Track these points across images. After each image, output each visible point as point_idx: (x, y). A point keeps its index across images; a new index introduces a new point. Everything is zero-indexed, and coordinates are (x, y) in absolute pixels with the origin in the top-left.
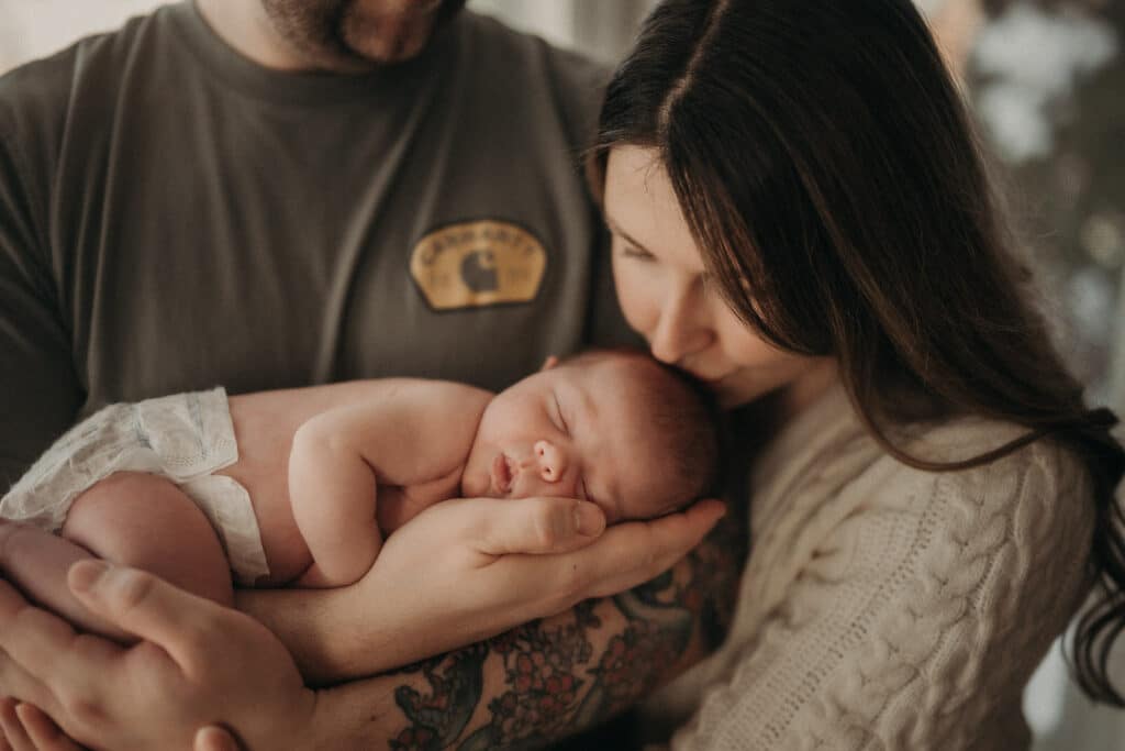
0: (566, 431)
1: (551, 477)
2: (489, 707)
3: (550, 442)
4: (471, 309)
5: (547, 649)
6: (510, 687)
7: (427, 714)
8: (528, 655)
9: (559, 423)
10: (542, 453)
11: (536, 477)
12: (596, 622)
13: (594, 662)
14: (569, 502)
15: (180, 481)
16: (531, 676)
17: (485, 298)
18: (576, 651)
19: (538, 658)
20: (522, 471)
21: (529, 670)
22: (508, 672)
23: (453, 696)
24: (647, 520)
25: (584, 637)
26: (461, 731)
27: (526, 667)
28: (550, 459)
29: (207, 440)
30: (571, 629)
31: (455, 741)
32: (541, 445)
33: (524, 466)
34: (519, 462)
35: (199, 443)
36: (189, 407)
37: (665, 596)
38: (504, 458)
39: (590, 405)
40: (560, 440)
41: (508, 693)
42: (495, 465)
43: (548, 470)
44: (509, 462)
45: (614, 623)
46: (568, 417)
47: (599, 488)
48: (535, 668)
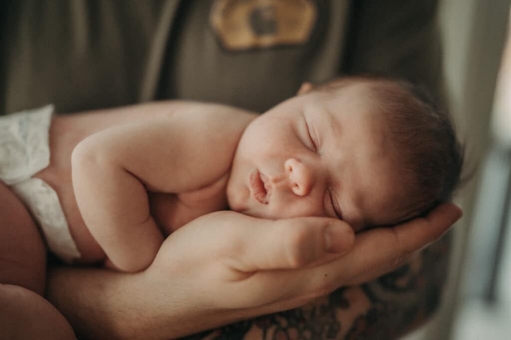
0: (314, 148)
1: (300, 191)
3: (299, 160)
4: (255, 50)
9: (308, 143)
10: (291, 170)
11: (287, 192)
12: (345, 304)
14: (320, 221)
15: (8, 183)
17: (267, 40)
18: (327, 328)
20: (274, 186)
24: (391, 225)
28: (297, 175)
29: (29, 150)
32: (290, 163)
33: (276, 181)
34: (271, 178)
35: (24, 152)
36: (21, 124)
37: (402, 282)
38: (259, 174)
39: (336, 125)
40: (308, 158)
42: (251, 178)
43: (297, 185)
44: (263, 179)
45: (360, 306)
46: (316, 136)
47: (346, 203)
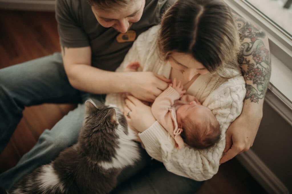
2: (254, 84)
5: (249, 72)
6: (252, 80)
7: (250, 95)
8: (249, 76)
13: (255, 63)
16: (252, 76)
19: (250, 74)
21: (251, 76)
22: (249, 80)
23: (249, 90)
25: (250, 64)
26: (256, 90)
27: (250, 76)
30: (248, 66)
31: (257, 91)
41: (253, 81)
48: (251, 75)
